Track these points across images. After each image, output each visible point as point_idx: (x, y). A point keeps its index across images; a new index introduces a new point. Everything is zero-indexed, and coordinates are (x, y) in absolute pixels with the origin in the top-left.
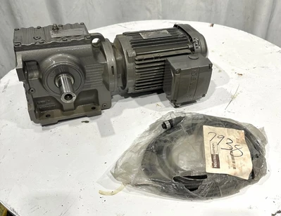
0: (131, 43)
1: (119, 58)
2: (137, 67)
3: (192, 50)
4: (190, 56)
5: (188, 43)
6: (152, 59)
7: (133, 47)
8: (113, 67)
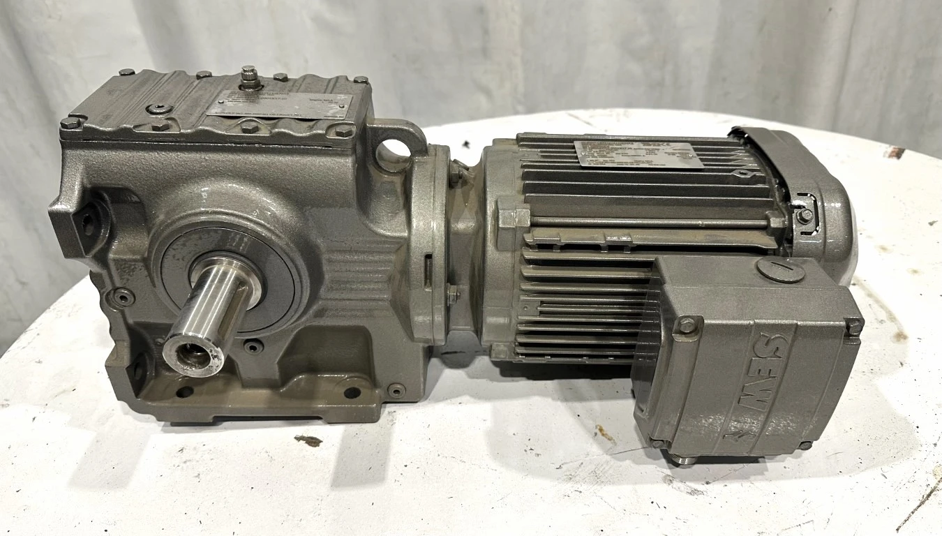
0: (525, 176)
1: (464, 225)
2: (530, 271)
3: (784, 236)
4: (764, 264)
5: (770, 205)
6: (596, 248)
7: (526, 189)
8: (429, 257)
